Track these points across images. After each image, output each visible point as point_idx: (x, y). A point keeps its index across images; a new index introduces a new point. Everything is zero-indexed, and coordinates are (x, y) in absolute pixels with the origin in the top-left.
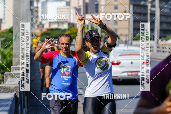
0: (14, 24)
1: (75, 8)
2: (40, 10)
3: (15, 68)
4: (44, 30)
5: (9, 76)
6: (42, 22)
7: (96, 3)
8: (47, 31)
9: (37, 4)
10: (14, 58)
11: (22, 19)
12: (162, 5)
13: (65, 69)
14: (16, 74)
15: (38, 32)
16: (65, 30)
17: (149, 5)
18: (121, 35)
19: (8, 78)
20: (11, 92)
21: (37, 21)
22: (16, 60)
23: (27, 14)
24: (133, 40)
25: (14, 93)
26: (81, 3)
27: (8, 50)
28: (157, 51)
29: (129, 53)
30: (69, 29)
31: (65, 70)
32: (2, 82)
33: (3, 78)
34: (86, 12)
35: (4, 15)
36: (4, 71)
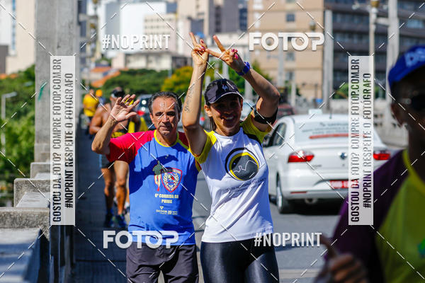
0: (37, 58)
1: (190, 18)
2: (102, 23)
3: (40, 167)
4: (112, 73)
5: (24, 188)
6: (106, 53)
7: (241, 6)
8: (118, 76)
9: (95, 9)
10: (38, 142)
11: (58, 47)
12: (404, 12)
13: (167, 176)
14: (43, 182)
15: (97, 77)
16: (163, 74)
17: (373, 11)
18: (304, 84)
19: (23, 193)
20: (31, 227)
21: (94, 51)
22: (44, 148)
23: (70, 33)
24: (334, 97)
25: (37, 230)
26: (204, 7)
27: (24, 122)
28: (392, 126)
29: (335, 132)
30: (173, 72)
31: (165, 180)
32: (9, 203)
33: (11, 191)
34: (217, 28)
35: (14, 35)
36: (12, 175)
